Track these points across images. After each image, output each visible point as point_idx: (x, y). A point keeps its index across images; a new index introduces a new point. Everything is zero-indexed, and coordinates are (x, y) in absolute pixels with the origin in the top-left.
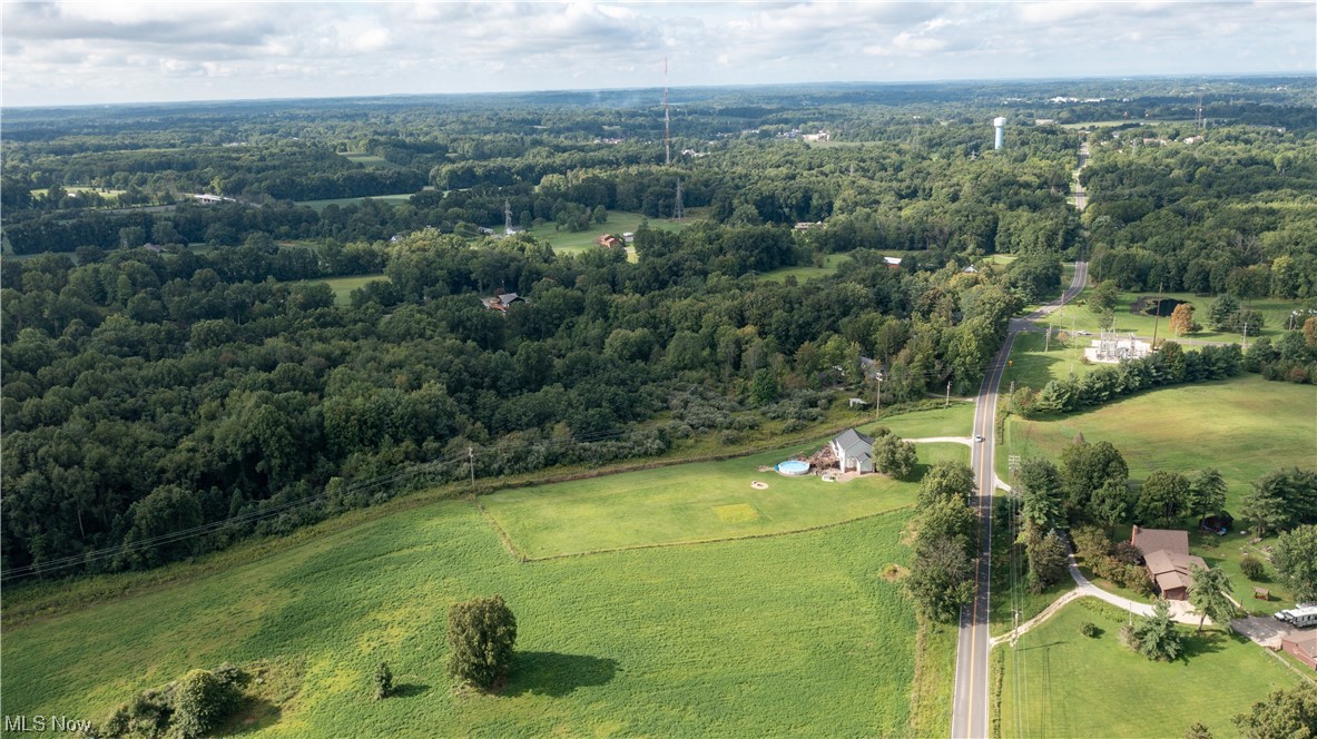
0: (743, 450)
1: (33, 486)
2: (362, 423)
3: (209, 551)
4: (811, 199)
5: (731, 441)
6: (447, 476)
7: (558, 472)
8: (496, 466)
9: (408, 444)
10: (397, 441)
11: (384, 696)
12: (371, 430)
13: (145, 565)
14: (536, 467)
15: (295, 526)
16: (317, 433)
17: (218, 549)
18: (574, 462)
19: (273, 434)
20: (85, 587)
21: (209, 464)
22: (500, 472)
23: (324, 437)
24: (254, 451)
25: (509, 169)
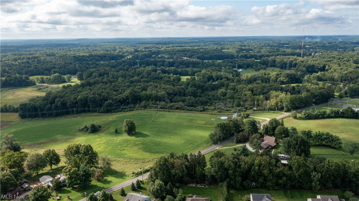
0: (221, 114)
1: (92, 97)
2: (147, 96)
3: (114, 112)
4: (326, 67)
5: (219, 112)
6: (156, 107)
7: (177, 110)
8: (166, 107)
9: (154, 102)
10: (152, 100)
11: (116, 133)
12: (149, 98)
13: (104, 112)
14: (174, 109)
15: (128, 111)
16: (139, 97)
17: (115, 112)
18: (182, 110)
19: (130, 95)
20: (95, 114)
21: (120, 99)
22: (166, 108)
23: (140, 98)
24: (127, 98)
25: (257, 55)
